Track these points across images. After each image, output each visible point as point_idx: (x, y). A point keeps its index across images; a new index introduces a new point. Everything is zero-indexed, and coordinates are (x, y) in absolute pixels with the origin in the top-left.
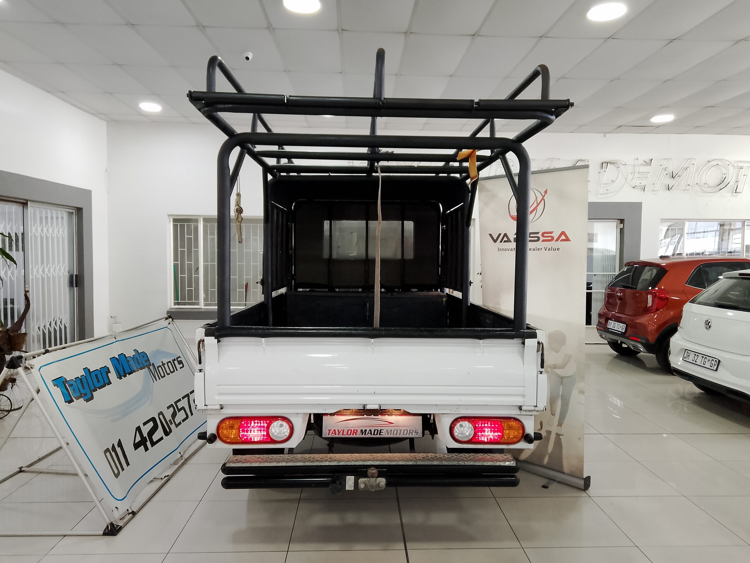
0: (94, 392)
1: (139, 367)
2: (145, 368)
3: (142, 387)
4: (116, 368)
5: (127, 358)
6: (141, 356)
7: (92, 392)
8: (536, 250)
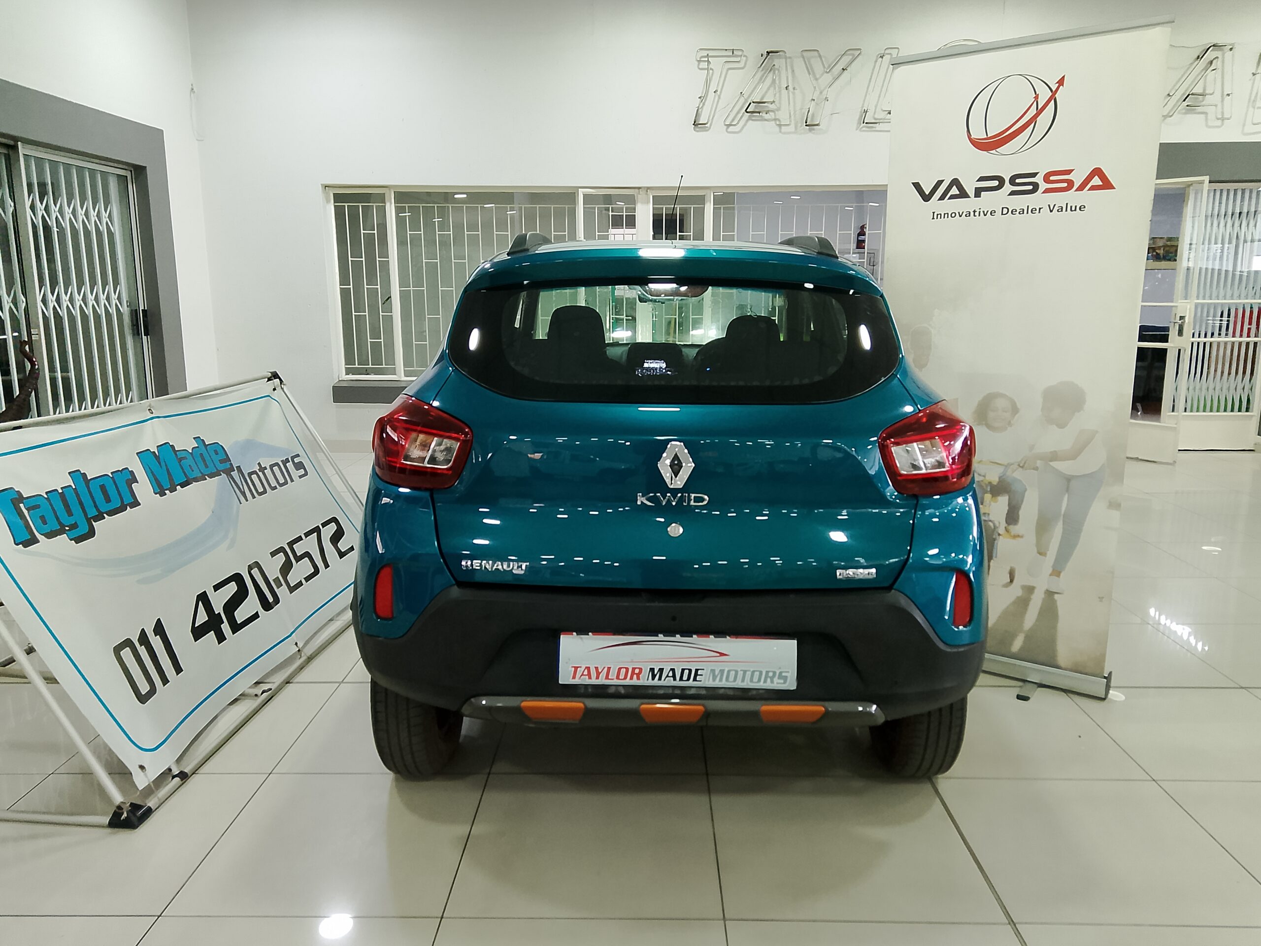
0: (95, 521)
1: (206, 471)
2: (221, 475)
3: (211, 513)
4: (152, 472)
5: (177, 453)
6: (211, 449)
7: (90, 521)
8: (1027, 213)
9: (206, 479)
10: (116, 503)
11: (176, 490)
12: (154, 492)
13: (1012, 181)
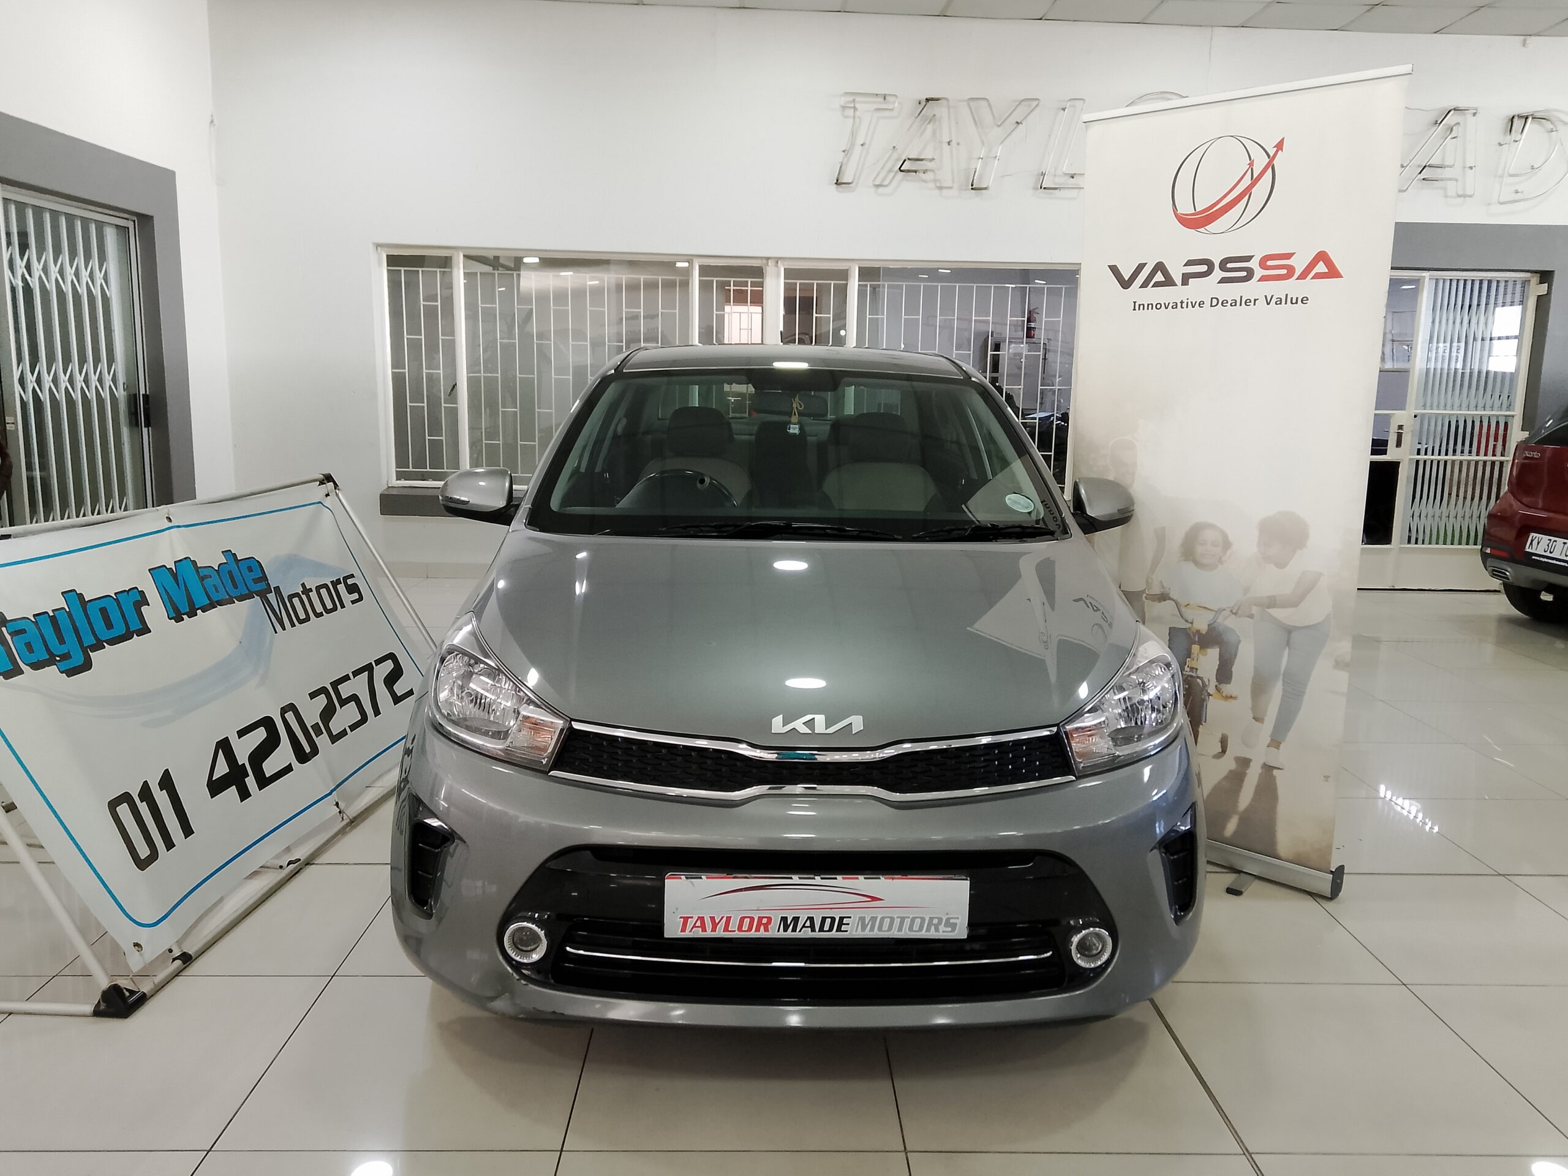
0: (91, 652)
1: (234, 593)
2: (254, 597)
3: (238, 642)
4: (167, 593)
5: (199, 570)
6: (244, 567)
7: (86, 651)
8: (1241, 305)
9: (234, 603)
10: (119, 629)
11: (196, 615)
12: (168, 617)
13: (1223, 266)
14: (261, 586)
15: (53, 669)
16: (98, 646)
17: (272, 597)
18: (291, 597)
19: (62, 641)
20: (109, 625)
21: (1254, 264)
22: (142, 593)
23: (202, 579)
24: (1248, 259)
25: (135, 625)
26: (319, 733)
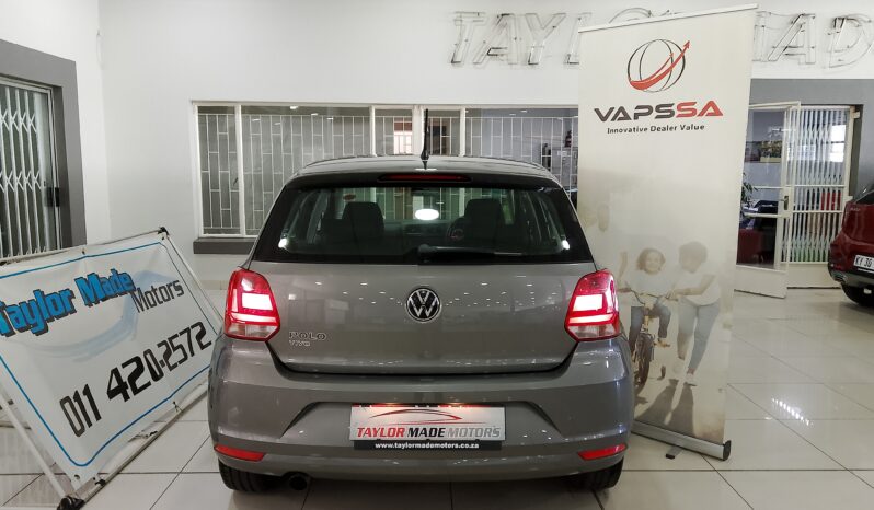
0: (48, 322)
1: (118, 291)
2: (127, 294)
3: (121, 318)
4: (84, 291)
5: (100, 279)
6: (121, 277)
7: (46, 322)
8: (668, 130)
9: (118, 297)
10: (62, 311)
11: (99, 303)
12: (85, 305)
13: (658, 109)
14: (131, 288)
15: (29, 332)
16: (51, 320)
17: (136, 293)
18: (146, 293)
19: (33, 317)
20: (56, 309)
21: (674, 108)
22: (72, 292)
23: (102, 284)
24: (671, 105)
25: (68, 308)
26: (163, 365)
